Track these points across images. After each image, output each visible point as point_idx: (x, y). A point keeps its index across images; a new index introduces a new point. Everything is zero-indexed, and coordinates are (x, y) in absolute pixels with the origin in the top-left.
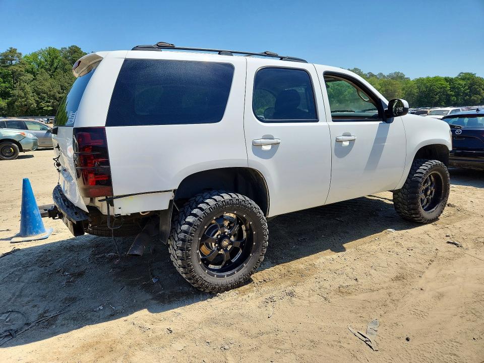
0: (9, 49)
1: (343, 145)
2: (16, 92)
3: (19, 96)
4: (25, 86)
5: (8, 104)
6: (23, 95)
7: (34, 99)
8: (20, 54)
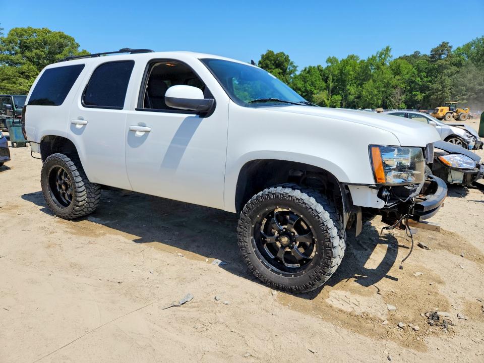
0: (441, 44)
1: (136, 135)
2: (435, 86)
3: (438, 90)
4: (445, 79)
5: (424, 98)
6: (441, 88)
7: (451, 93)
8: (451, 47)
